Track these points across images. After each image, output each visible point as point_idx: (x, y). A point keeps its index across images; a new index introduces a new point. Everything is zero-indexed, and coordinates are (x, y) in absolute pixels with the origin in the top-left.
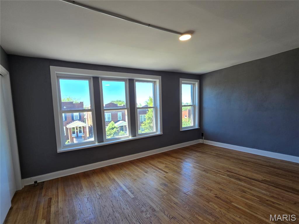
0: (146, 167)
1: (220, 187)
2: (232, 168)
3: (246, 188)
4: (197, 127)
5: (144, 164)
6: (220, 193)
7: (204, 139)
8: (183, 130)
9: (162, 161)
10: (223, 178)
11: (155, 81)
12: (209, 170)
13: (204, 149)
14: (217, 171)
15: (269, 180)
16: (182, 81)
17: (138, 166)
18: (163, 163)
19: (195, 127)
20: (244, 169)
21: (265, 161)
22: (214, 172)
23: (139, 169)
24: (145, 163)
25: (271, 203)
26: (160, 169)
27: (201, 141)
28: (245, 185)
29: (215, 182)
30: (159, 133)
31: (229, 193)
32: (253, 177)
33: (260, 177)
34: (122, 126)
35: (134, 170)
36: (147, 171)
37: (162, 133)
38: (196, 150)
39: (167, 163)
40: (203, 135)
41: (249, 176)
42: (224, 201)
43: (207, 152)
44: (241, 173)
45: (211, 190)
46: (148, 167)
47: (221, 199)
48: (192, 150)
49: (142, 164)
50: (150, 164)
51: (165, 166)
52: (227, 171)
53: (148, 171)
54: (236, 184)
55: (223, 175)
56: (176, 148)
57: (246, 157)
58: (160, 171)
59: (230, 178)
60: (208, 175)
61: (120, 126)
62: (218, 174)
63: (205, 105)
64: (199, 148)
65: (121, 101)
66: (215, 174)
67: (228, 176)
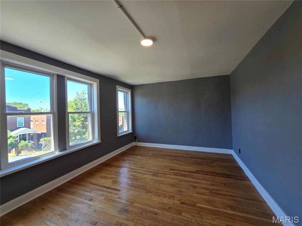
0: (87, 192)
1: (177, 189)
2: (171, 165)
3: (193, 182)
4: (130, 131)
5: (82, 188)
6: (182, 196)
7: (137, 142)
8: (120, 135)
9: (106, 175)
10: (173, 178)
11: (92, 84)
12: (157, 173)
13: (140, 151)
14: (163, 171)
15: (199, 170)
16: (119, 89)
17: (73, 193)
18: (108, 178)
19: (129, 132)
20: (179, 164)
21: (186, 154)
22: (162, 173)
23: (77, 198)
24: (83, 186)
25: (216, 191)
26: (108, 188)
27: (134, 144)
28: (190, 180)
29: (170, 185)
30: (96, 141)
31: (187, 193)
32: (189, 170)
33: (192, 168)
34: (24, 135)
35: (69, 203)
36: (91, 197)
37: (100, 141)
38: (134, 153)
39: (113, 176)
40: (136, 138)
41: (187, 170)
42: (189, 205)
43: (145, 154)
44: (180, 169)
45: (173, 197)
46: (89, 190)
47: (187, 204)
48: (131, 154)
49: (79, 187)
50: (91, 183)
51: (111, 181)
52: (170, 169)
53: (93, 197)
54: (186, 181)
55: (171, 175)
56: (115, 155)
57: (174, 153)
58: (109, 190)
59: (177, 176)
60: (159, 178)
61: (20, 135)
62: (167, 175)
63: (137, 111)
64: (136, 151)
65: (22, 104)
66: (164, 176)
67: (174, 174)
